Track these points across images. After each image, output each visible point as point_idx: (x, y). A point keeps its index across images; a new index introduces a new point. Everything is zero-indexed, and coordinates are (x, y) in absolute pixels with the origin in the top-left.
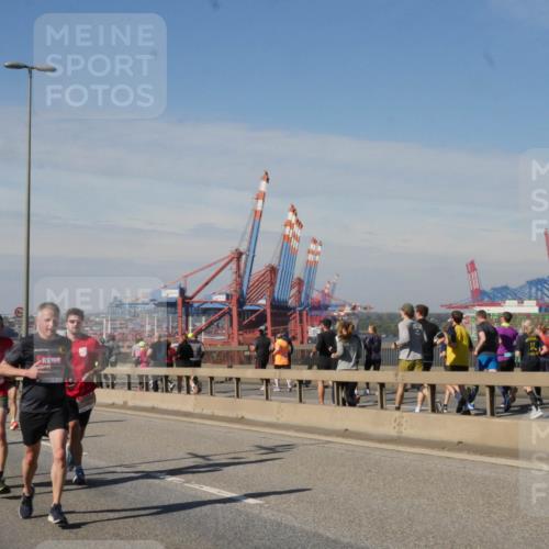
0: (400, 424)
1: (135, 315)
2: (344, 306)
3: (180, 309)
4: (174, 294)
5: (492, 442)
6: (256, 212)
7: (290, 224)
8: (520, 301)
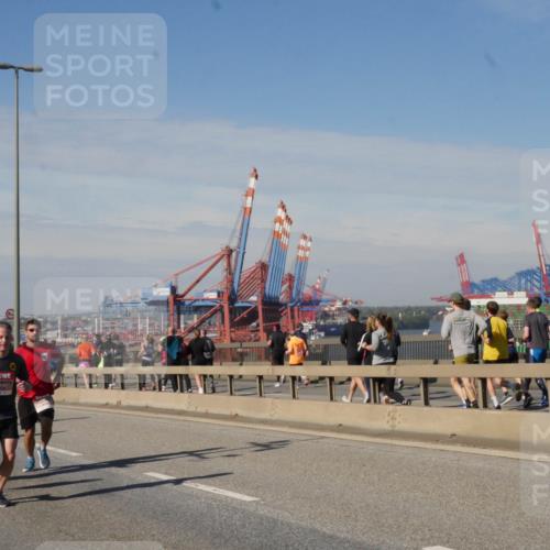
0: (393, 418)
1: (127, 314)
2: (335, 301)
3: (172, 307)
6: (245, 209)
7: (279, 220)
8: (511, 293)
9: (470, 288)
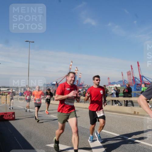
1: (48, 86)
2: (85, 85)
3: (56, 85)
5: (112, 110)
6: (70, 68)
7: (76, 71)
9: (110, 84)
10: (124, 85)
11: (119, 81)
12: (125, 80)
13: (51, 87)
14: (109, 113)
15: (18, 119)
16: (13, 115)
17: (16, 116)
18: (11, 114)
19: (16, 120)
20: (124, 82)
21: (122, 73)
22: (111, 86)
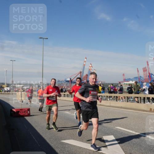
0: (110, 103)
1: (62, 83)
2: (100, 82)
3: (70, 82)
4: (69, 79)
5: (127, 107)
6: (84, 65)
7: (90, 67)
8: (133, 81)
9: (125, 80)
10: (140, 82)
11: (134, 78)
12: (140, 77)
13: (65, 84)
14: (123, 109)
15: (33, 115)
16: (29, 112)
17: (31, 113)
18: (26, 110)
19: (31, 116)
20: (140, 78)
21: (137, 69)
22: (126, 83)
